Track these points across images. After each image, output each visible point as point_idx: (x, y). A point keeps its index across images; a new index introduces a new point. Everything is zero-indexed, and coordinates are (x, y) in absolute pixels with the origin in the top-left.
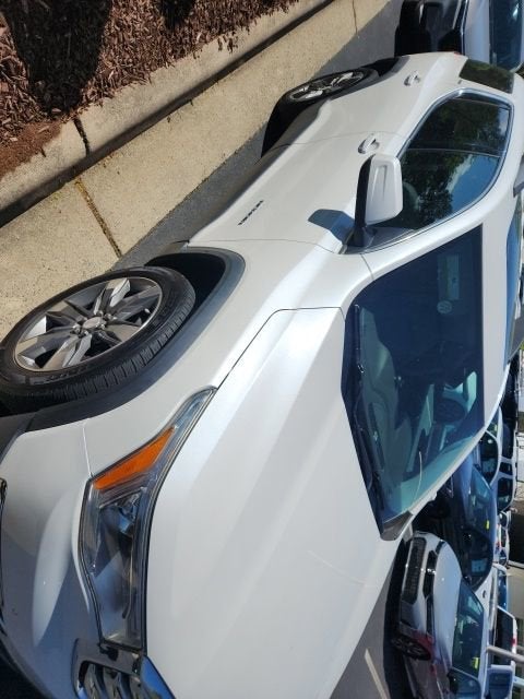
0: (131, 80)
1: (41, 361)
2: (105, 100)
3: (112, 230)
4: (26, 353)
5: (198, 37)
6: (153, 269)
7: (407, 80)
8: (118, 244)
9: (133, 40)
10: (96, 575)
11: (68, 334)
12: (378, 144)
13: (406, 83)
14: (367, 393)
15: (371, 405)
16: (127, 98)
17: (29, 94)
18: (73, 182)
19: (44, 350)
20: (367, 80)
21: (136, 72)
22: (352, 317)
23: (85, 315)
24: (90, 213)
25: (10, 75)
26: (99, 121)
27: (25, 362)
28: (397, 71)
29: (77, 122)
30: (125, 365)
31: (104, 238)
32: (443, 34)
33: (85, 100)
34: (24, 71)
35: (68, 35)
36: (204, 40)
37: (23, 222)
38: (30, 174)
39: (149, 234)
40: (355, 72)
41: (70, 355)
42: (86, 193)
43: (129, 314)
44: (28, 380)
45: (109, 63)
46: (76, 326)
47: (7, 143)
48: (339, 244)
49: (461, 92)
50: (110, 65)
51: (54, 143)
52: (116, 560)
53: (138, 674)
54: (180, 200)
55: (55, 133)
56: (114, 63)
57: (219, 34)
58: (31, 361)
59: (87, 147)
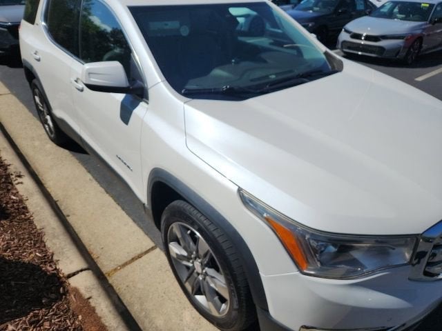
0: (42, 242)
1: (223, 300)
2: (55, 258)
3: (139, 252)
4: (218, 309)
5: (14, 198)
6: (163, 227)
7: (37, 60)
8: (148, 248)
9: (16, 241)
10: (366, 268)
11: (205, 283)
12: (78, 79)
13: (39, 60)
14: (243, 83)
15: (252, 80)
16: (54, 244)
17: (51, 308)
18: (108, 278)
19: (216, 298)
20: (38, 86)
21: (37, 239)
22: (191, 94)
23: (193, 271)
24: (129, 267)
25: (39, 321)
26: (68, 262)
27: (224, 310)
28: (32, 67)
29: (69, 276)
30: (224, 248)
31: (144, 258)
32: (11, 37)
33: (55, 272)
34: (37, 311)
35: (13, 283)
36: (16, 194)
37: (135, 310)
38: (103, 307)
39: (142, 228)
40: (34, 94)
41: (219, 282)
42: (115, 270)
43: (191, 243)
44: (235, 310)
45: (30, 256)
46: (201, 278)
47: (82, 322)
48: (142, 104)
49: (44, 23)
50: (33, 255)
51: (82, 291)
52: (356, 254)
53: (434, 239)
54: (119, 208)
55: (76, 291)
56: (31, 253)
57: (12, 184)
58: (224, 306)
59: (85, 270)
